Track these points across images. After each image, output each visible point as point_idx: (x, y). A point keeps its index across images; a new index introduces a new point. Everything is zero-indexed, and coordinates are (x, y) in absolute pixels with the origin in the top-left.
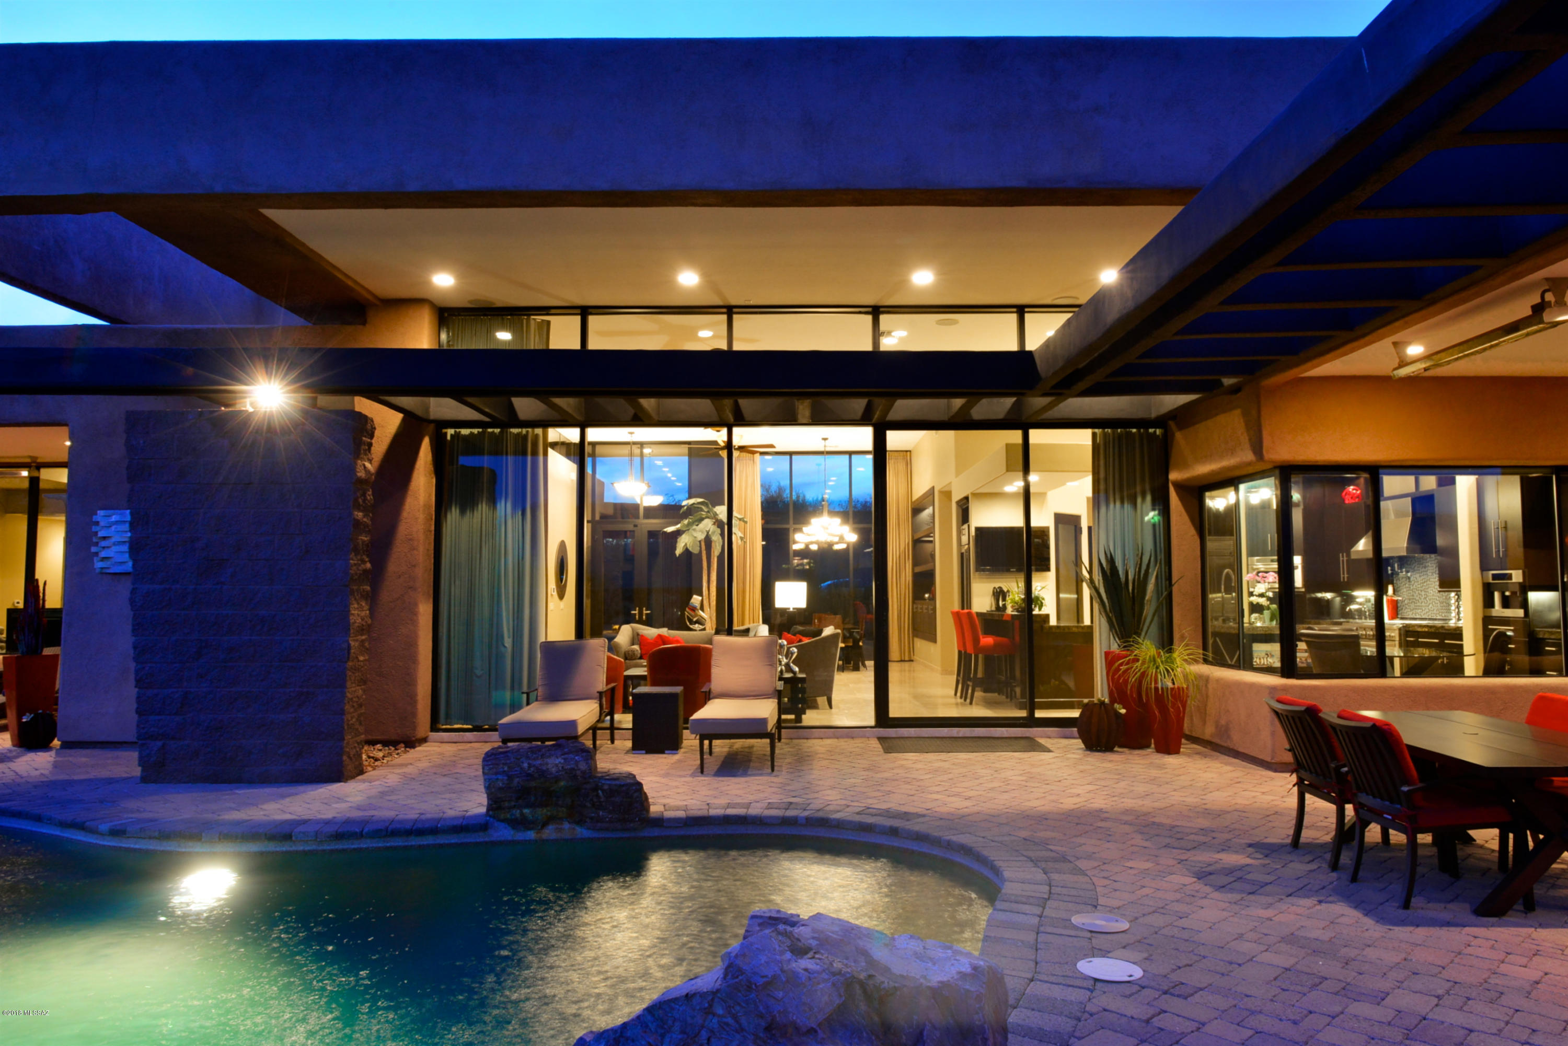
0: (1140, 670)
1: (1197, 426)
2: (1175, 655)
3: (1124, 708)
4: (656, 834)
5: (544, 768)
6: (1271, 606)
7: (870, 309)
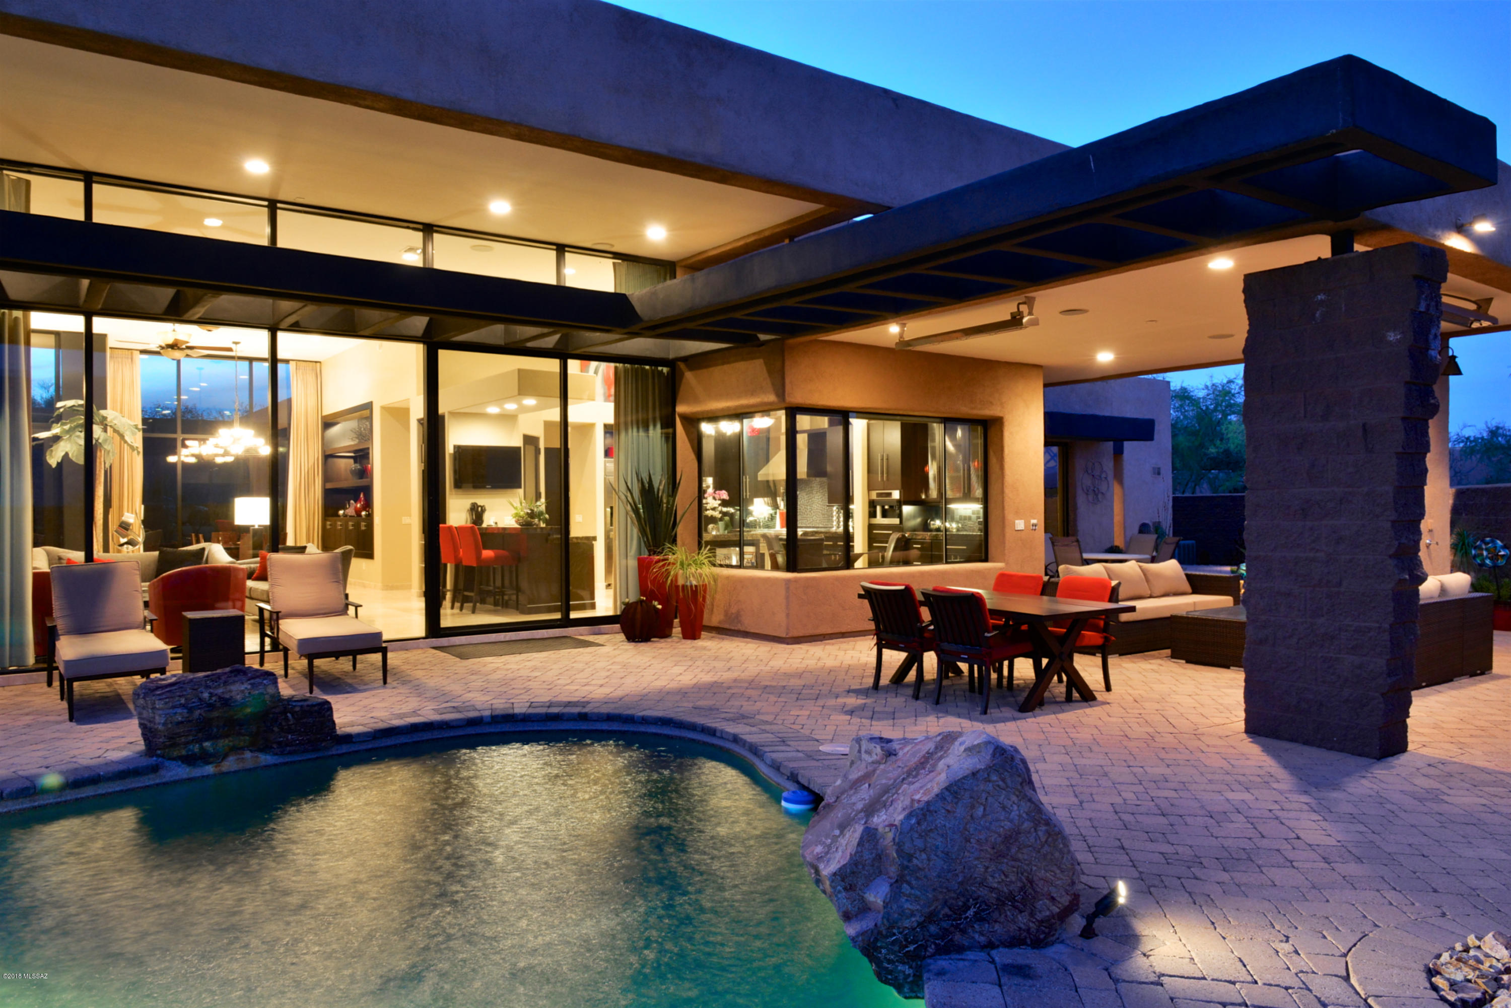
1: (711, 369)
3: (658, 603)
4: (344, 751)
5: (227, 696)
6: (724, 518)
7: (421, 227)
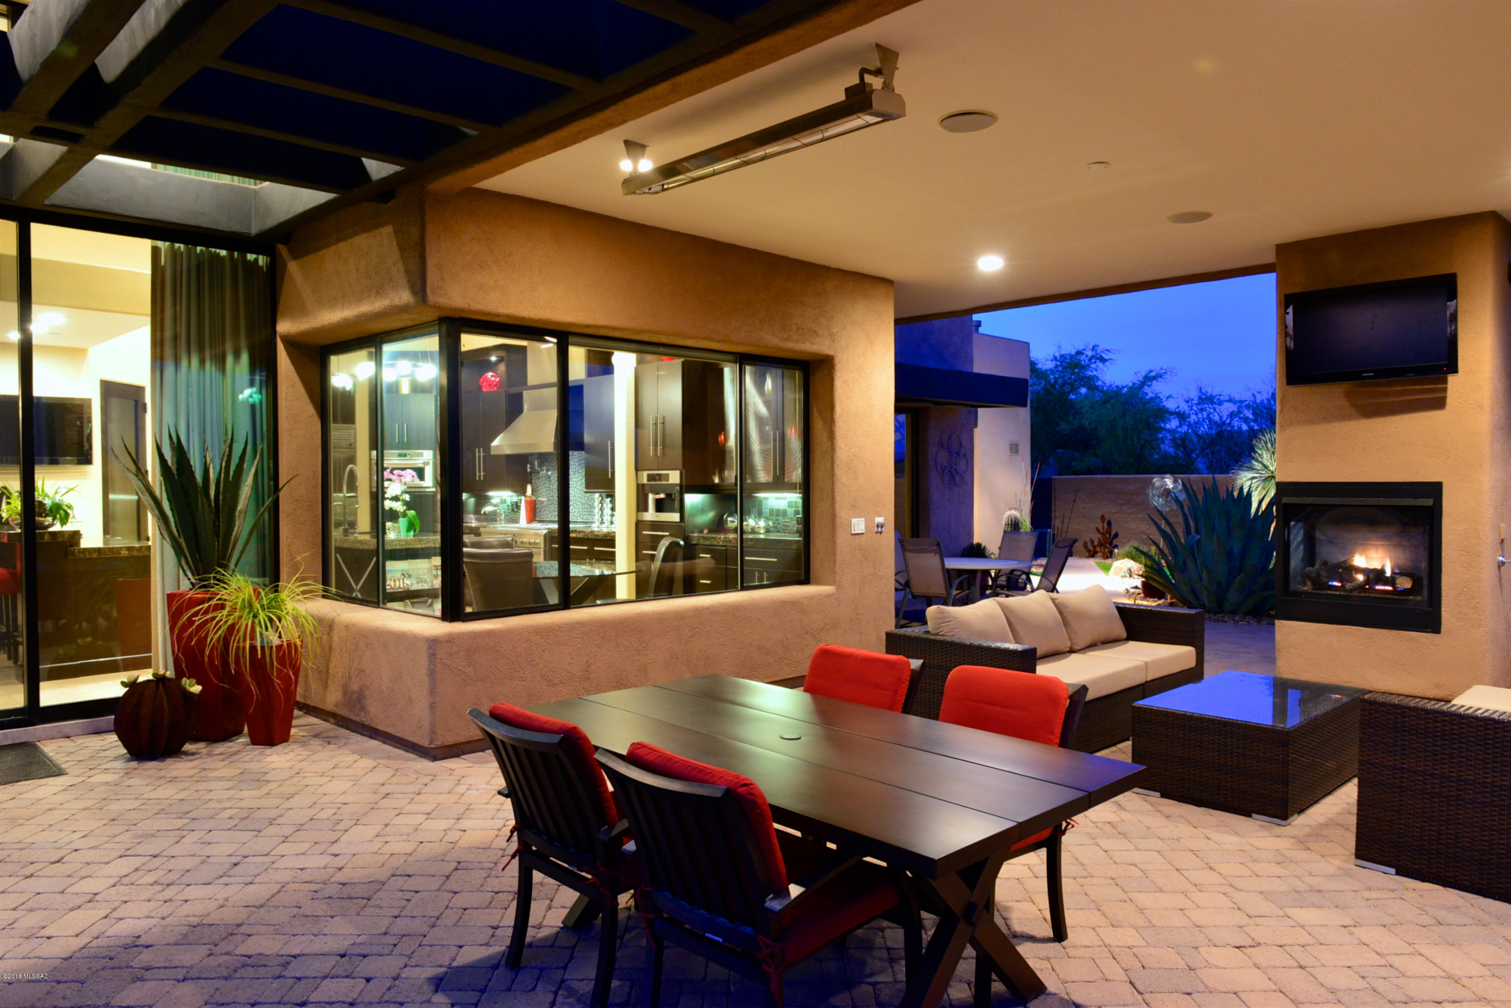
0: (226, 622)
2: (284, 595)
3: (198, 683)
6: (407, 512)
